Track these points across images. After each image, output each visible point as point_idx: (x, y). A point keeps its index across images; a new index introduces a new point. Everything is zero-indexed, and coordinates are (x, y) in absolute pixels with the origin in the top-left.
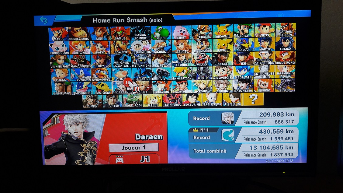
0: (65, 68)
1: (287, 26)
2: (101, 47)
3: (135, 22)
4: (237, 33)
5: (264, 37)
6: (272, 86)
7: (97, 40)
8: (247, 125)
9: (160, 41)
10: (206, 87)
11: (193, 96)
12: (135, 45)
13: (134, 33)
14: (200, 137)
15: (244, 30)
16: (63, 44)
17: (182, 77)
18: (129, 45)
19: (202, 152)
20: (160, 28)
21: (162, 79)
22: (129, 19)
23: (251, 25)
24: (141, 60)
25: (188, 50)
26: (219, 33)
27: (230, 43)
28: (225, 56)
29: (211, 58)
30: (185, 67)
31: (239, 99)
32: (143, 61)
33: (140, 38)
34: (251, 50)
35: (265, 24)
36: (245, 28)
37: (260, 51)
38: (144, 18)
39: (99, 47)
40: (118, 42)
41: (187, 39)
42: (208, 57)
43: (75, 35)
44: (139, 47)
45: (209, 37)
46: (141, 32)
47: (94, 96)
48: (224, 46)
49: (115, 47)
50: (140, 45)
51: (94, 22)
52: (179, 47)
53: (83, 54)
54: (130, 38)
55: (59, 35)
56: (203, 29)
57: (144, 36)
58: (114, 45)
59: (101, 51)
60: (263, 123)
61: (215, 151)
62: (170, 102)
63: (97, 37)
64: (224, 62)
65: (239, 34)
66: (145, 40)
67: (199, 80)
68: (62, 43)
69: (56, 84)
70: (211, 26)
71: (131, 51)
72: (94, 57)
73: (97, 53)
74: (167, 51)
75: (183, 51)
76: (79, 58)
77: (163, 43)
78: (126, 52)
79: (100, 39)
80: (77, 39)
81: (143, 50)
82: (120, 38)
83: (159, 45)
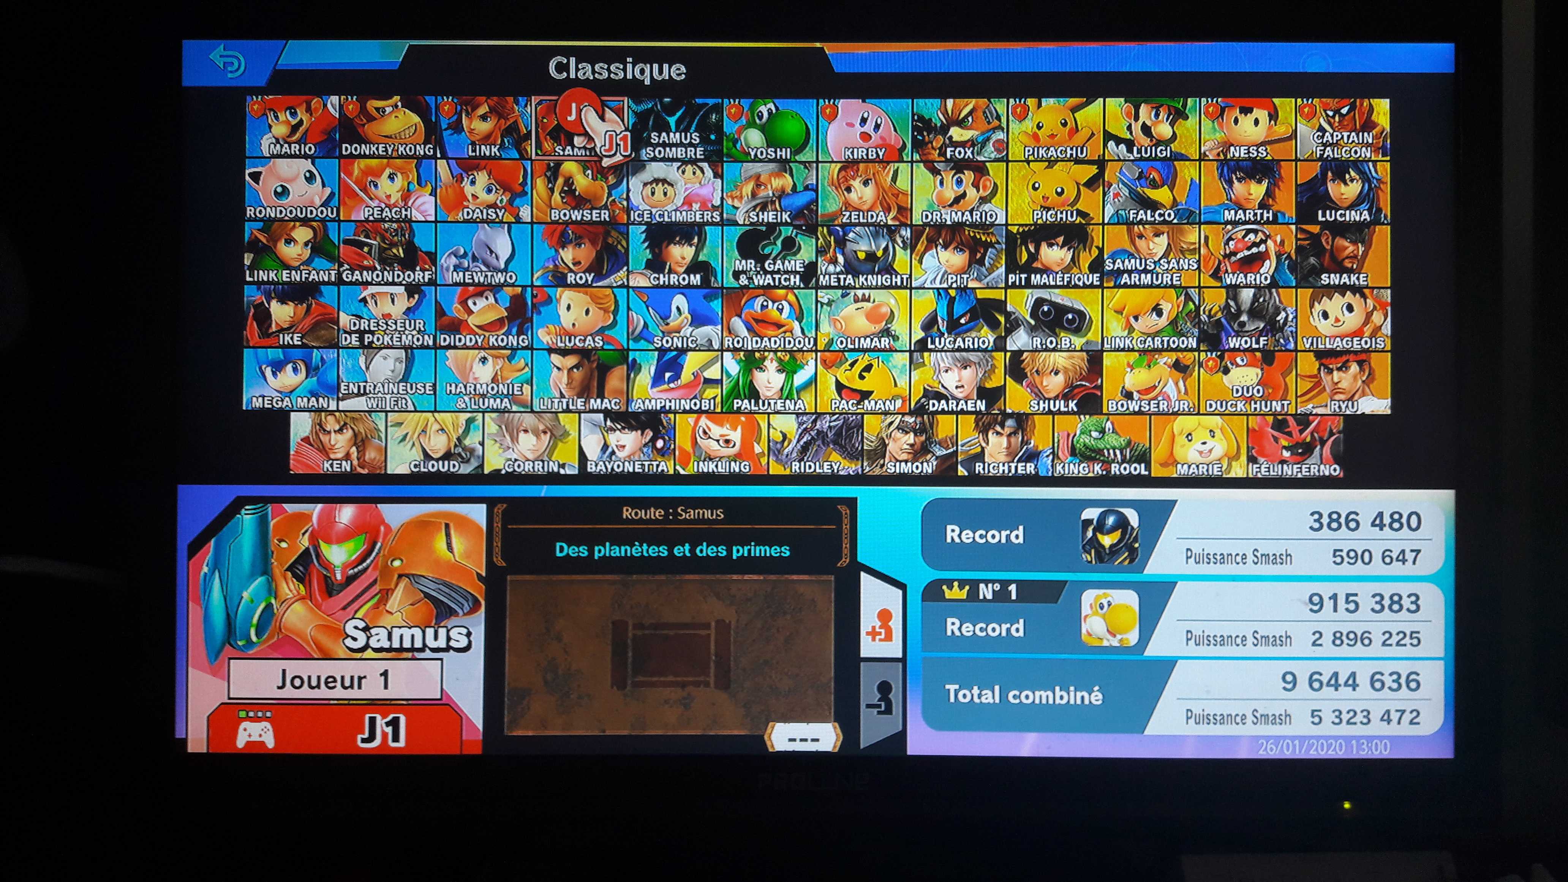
1: (1349, 113)
2: (490, 191)
4: (1119, 141)
5: (1245, 160)
9: (763, 169)
12: (645, 184)
13: (647, 128)
14: (978, 627)
15: (1155, 124)
16: (309, 171)
18: (618, 183)
20: (765, 108)
23: (1185, 105)
25: (892, 215)
27: (1090, 184)
33: (671, 152)
34: (1188, 218)
35: (1246, 102)
36: (1157, 115)
37: (1228, 223)
39: (480, 188)
40: (570, 167)
41: (888, 163)
43: (371, 130)
44: (665, 194)
45: (992, 156)
46: (678, 123)
49: (552, 190)
50: (670, 184)
52: (853, 196)
53: (404, 221)
55: (295, 129)
56: (966, 117)
57: (691, 144)
58: (549, 182)
59: (489, 207)
61: (1051, 694)
63: (474, 144)
65: (1130, 145)
66: (694, 162)
68: (307, 164)
70: (1000, 106)
71: (630, 211)
73: (468, 213)
74: (797, 214)
75: (872, 216)
76: (383, 239)
77: (778, 174)
78: (605, 215)
79: (485, 150)
80: (377, 149)
81: (685, 208)
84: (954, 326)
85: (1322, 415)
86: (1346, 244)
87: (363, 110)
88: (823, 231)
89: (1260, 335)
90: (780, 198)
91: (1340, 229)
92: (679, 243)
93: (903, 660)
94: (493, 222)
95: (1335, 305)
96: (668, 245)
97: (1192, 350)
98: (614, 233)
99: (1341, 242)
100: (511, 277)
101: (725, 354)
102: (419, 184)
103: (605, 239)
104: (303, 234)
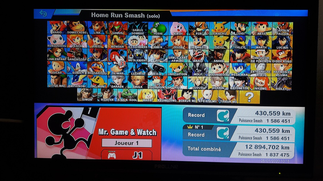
0: (62, 61)
1: (284, 25)
2: (98, 41)
3: (133, 17)
5: (261, 35)
6: (268, 85)
7: (94, 34)
8: (243, 123)
9: (157, 37)
10: (202, 83)
11: (188, 92)
12: (131, 40)
13: (132, 28)
14: (195, 135)
15: (241, 28)
16: (61, 37)
17: (177, 73)
18: (126, 40)
19: (197, 149)
20: (157, 24)
21: (157, 74)
22: (127, 14)
23: (248, 23)
24: (137, 55)
26: (215, 30)
27: (227, 40)
28: (221, 53)
29: (207, 54)
30: (181, 63)
31: (235, 96)
32: (139, 55)
33: (137, 33)
34: (248, 48)
36: (242, 26)
37: (257, 49)
38: (142, 14)
39: (96, 41)
40: (115, 36)
41: (183, 36)
42: (204, 53)
43: (73, 28)
44: (136, 42)
45: (206, 34)
46: (138, 27)
47: (89, 89)
49: (112, 41)
51: (92, 16)
52: (176, 43)
53: (80, 48)
54: (127, 33)
55: (57, 28)
56: (200, 26)
57: (141, 32)
58: (111, 39)
59: (98, 45)
60: (259, 121)
61: (210, 149)
62: (165, 97)
64: (220, 59)
65: (236, 32)
66: (142, 35)
67: (195, 76)
68: (60, 36)
69: (52, 76)
70: (208, 23)
71: (128, 45)
72: (91, 50)
73: (94, 46)
74: (164, 47)
75: (180, 47)
76: (76, 52)
77: (160, 38)
78: (123, 47)
79: (97, 33)
80: (75, 32)
81: (140, 45)
82: (118, 33)
83: (155, 41)
90: (160, 43)
102: (84, 40)
104: (59, 50)
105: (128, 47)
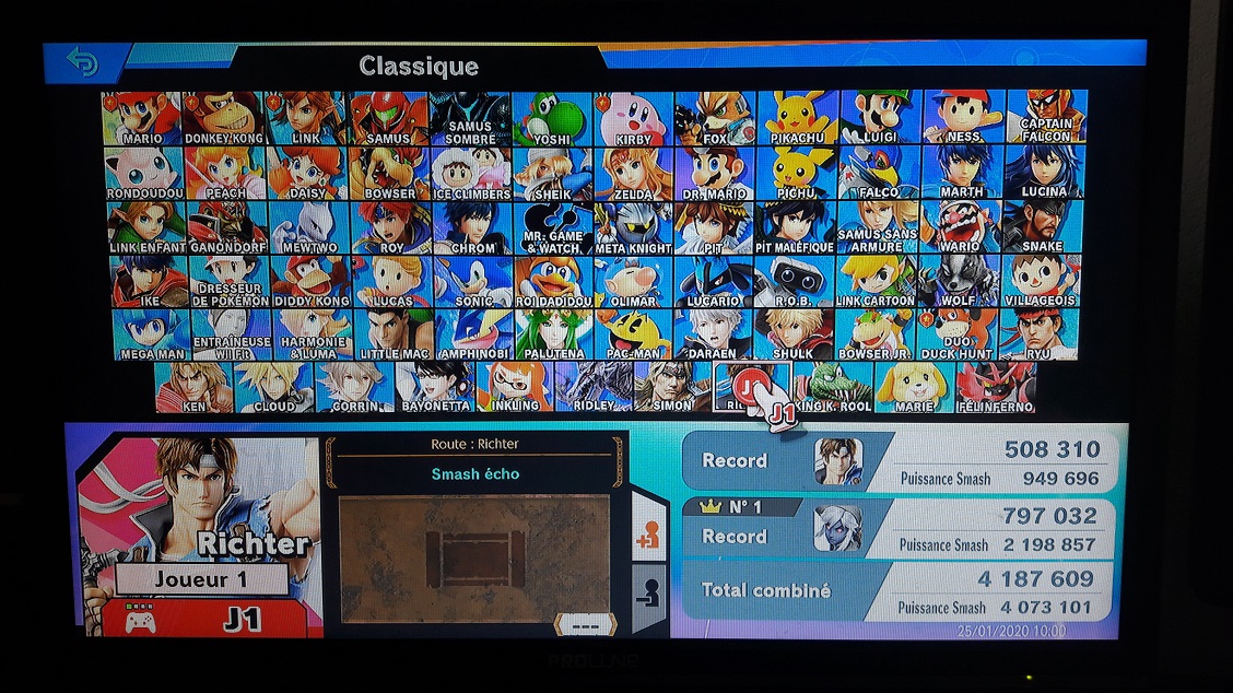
1: (1052, 102)
2: (312, 174)
5: (961, 144)
7: (299, 145)
9: (548, 153)
13: (446, 119)
14: (729, 536)
15: (884, 114)
16: (159, 158)
18: (422, 166)
19: (736, 592)
20: (548, 100)
23: (910, 96)
26: (781, 125)
27: (827, 166)
33: (467, 139)
34: (910, 194)
35: (964, 92)
36: (886, 105)
37: (944, 199)
39: (303, 170)
40: (380, 153)
41: (654, 148)
43: (209, 122)
45: (743, 142)
48: (800, 174)
49: (366, 172)
50: (466, 166)
52: (624, 178)
53: (240, 200)
54: (429, 138)
55: (144, 121)
56: (720, 108)
58: (363, 163)
63: (297, 132)
65: (861, 131)
66: (487, 147)
68: (156, 152)
70: (750, 95)
71: (431, 190)
72: (366, 211)
73: (294, 193)
74: (577, 192)
75: (640, 194)
76: (224, 215)
77: (559, 159)
78: (412, 194)
79: (307, 138)
80: (215, 138)
81: (481, 187)
82: (389, 139)
83: (543, 168)
84: (710, 287)
85: (1019, 362)
86: (1047, 216)
87: (202, 104)
88: (598, 207)
89: (969, 294)
90: (561, 178)
91: (1040, 203)
92: (476, 217)
93: (667, 563)
94: (316, 200)
95: (1033, 268)
96: (467, 218)
97: (910, 307)
98: (419, 209)
99: (1041, 214)
100: (333, 247)
101: (517, 311)
102: (252, 168)
103: (412, 214)
104: (156, 212)
105: (432, 194)
